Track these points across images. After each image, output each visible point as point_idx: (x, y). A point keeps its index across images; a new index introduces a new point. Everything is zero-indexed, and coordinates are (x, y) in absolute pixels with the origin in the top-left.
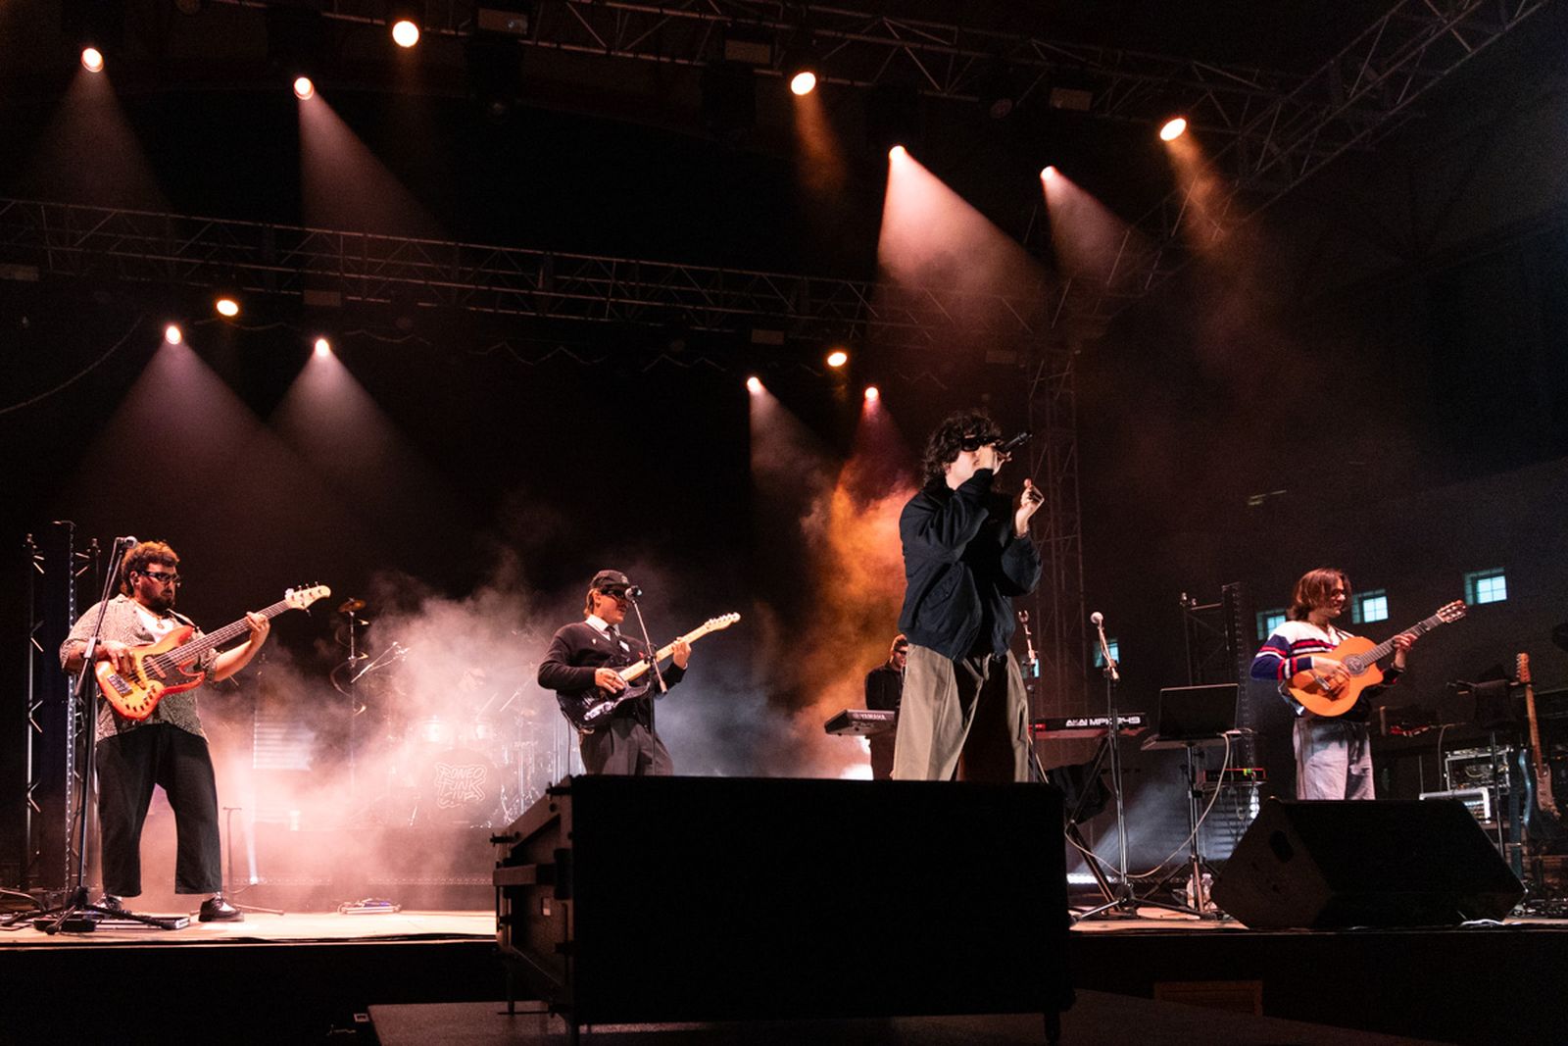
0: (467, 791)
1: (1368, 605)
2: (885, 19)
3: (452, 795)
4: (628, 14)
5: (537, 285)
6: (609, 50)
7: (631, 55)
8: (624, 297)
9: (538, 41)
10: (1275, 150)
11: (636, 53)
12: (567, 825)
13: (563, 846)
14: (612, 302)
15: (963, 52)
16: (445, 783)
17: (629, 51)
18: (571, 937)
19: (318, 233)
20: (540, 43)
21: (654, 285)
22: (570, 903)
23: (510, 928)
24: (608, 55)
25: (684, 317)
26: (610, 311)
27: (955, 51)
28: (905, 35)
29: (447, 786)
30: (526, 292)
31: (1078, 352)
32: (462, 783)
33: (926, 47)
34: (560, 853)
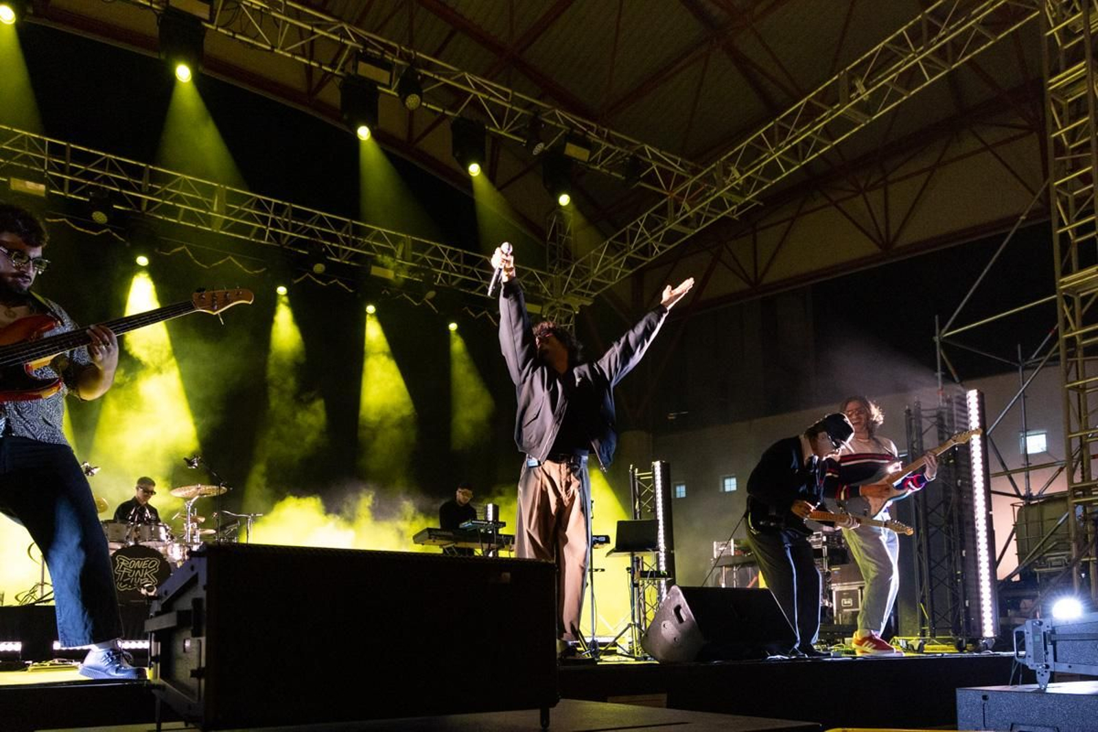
0: (142, 578)
1: (727, 482)
2: (466, 74)
3: (129, 581)
4: (288, 25)
5: (212, 207)
6: (273, 47)
7: (289, 55)
8: (279, 228)
9: (217, 26)
10: (688, 208)
11: (294, 54)
12: (203, 580)
13: (198, 596)
14: (270, 231)
15: (515, 108)
16: (124, 571)
17: (288, 52)
18: (203, 665)
19: (25, 135)
20: (219, 30)
21: (302, 224)
22: (203, 639)
23: (159, 665)
24: (272, 51)
25: (324, 249)
26: (269, 236)
27: (509, 106)
28: (479, 88)
29: (126, 574)
30: (203, 212)
31: (577, 312)
32: (138, 571)
33: (491, 99)
34: (197, 602)
